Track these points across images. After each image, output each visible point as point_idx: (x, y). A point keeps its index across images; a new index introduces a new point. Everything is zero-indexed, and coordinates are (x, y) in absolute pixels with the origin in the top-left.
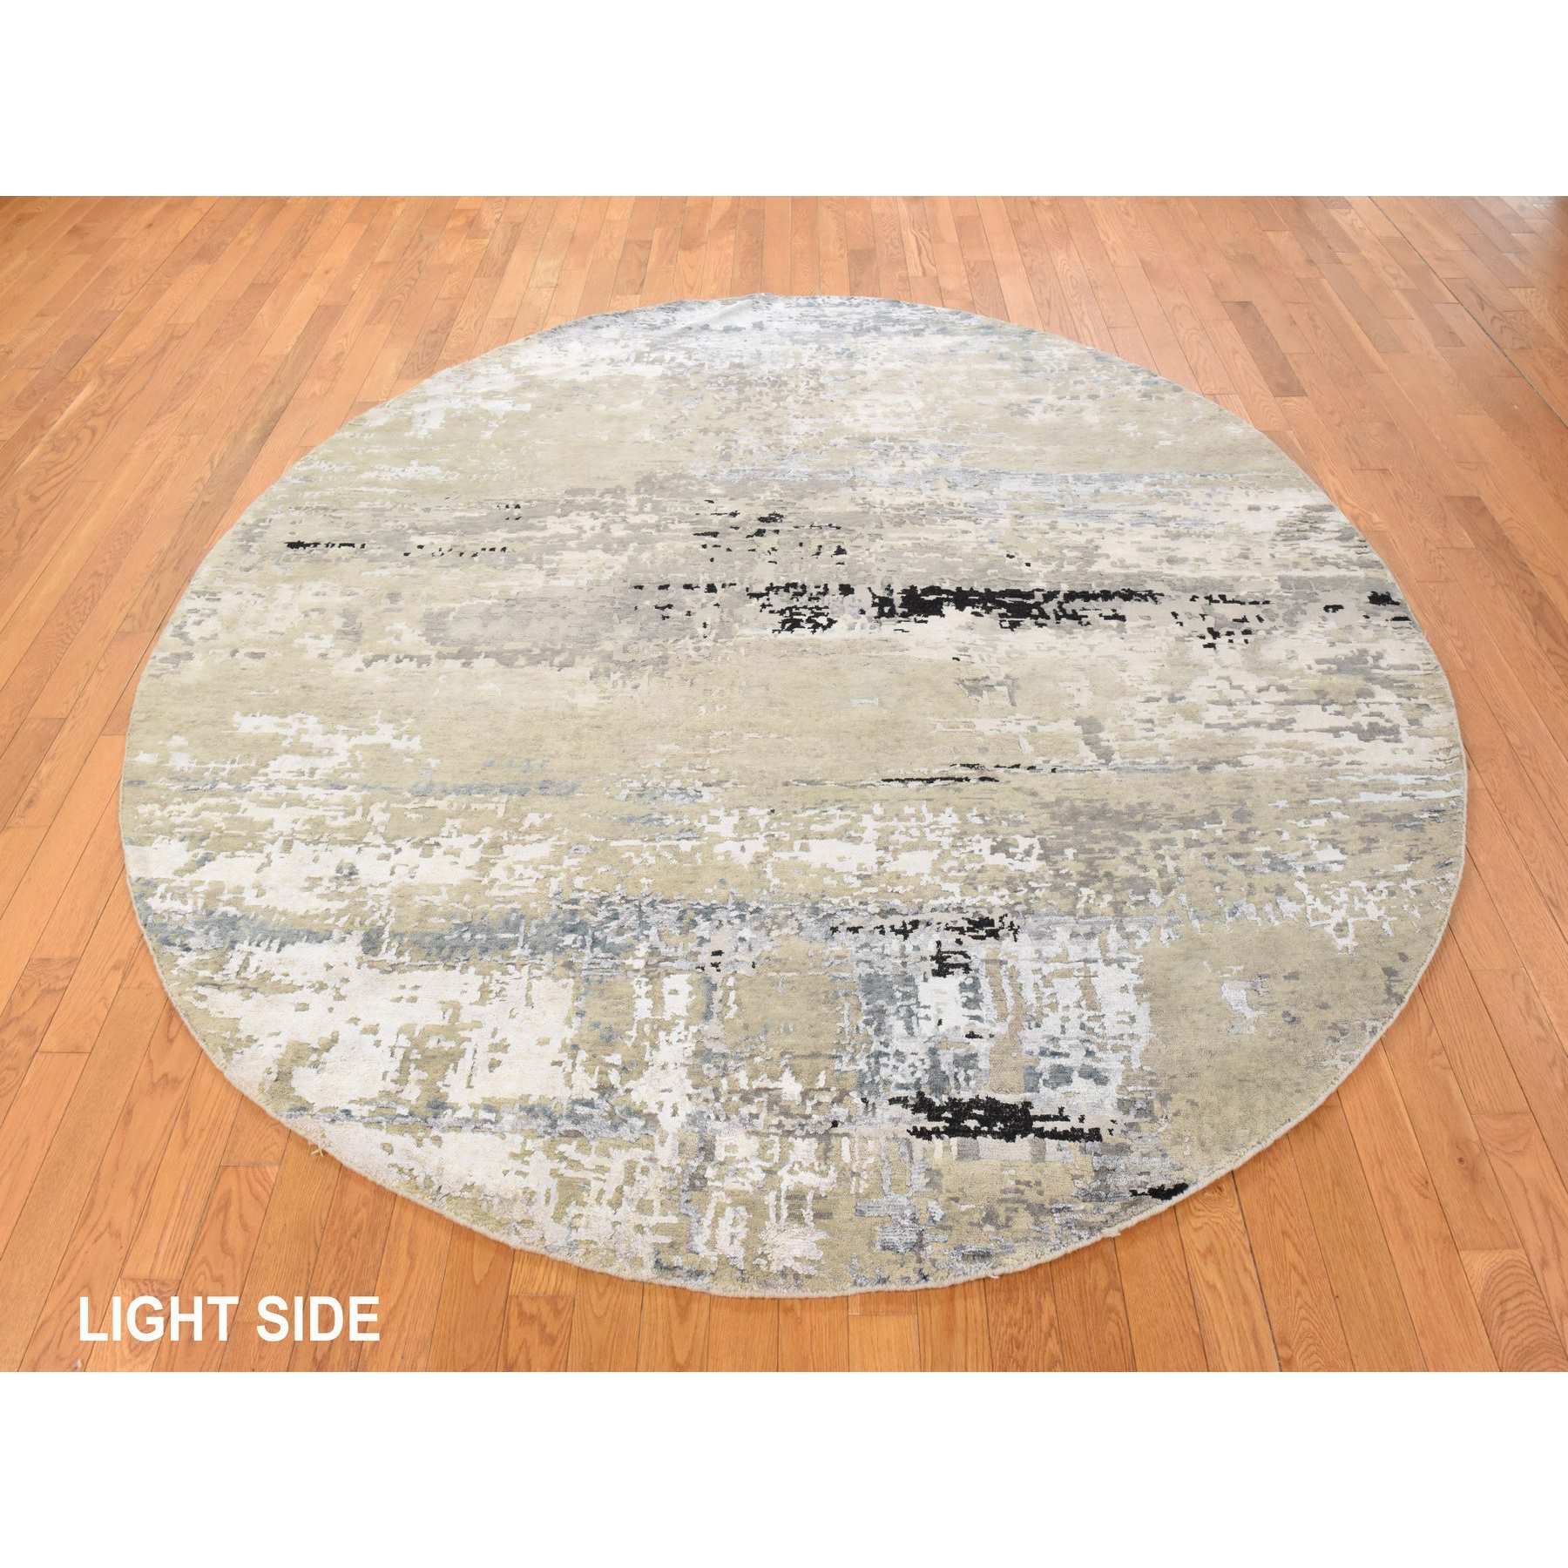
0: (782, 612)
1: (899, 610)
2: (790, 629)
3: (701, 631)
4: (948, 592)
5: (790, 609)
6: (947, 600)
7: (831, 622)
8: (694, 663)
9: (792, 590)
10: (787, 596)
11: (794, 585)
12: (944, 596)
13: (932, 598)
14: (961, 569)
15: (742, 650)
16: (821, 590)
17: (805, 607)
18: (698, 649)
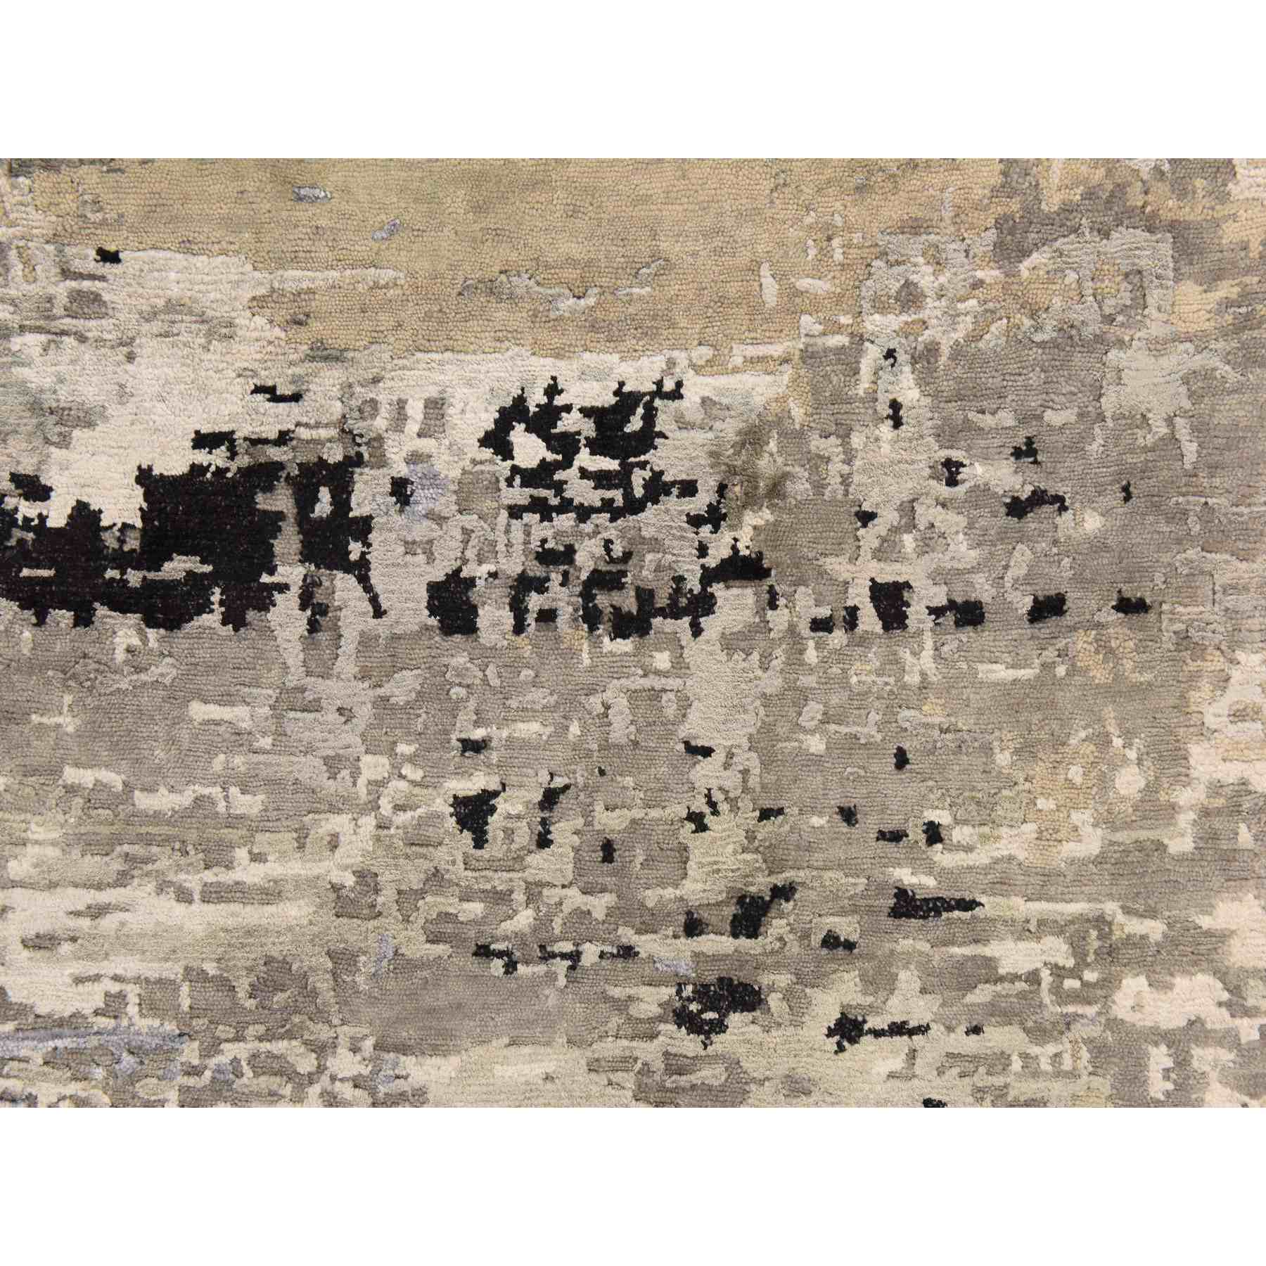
0: (657, 488)
1: (280, 500)
2: (626, 401)
3: (908, 390)
4: (122, 601)
5: (634, 506)
6: (123, 560)
7: (497, 440)
8: (915, 227)
9: (628, 602)
10: (644, 571)
11: (626, 626)
12: (134, 578)
13: (177, 567)
14: (69, 723)
15: (770, 290)
16: (535, 602)
17: (584, 513)
18: (910, 297)
